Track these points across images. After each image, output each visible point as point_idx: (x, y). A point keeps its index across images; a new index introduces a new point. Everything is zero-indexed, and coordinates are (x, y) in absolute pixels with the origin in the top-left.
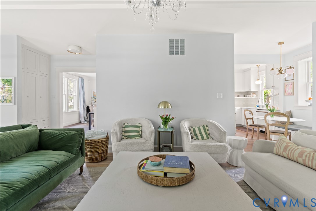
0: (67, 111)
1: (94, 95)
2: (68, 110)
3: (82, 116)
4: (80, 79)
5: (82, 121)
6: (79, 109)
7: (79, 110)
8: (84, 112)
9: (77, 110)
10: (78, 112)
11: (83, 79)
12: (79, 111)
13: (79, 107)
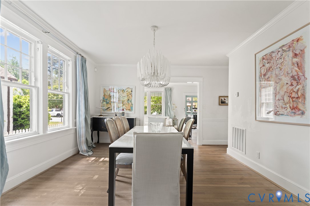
0: (41, 133)
1: (104, 95)
2: (45, 128)
3: (83, 139)
4: (79, 58)
5: (82, 151)
6: (76, 123)
7: (76, 126)
8: (86, 131)
9: (71, 127)
10: (73, 131)
11: (84, 61)
12: (76, 129)
13: (76, 118)
